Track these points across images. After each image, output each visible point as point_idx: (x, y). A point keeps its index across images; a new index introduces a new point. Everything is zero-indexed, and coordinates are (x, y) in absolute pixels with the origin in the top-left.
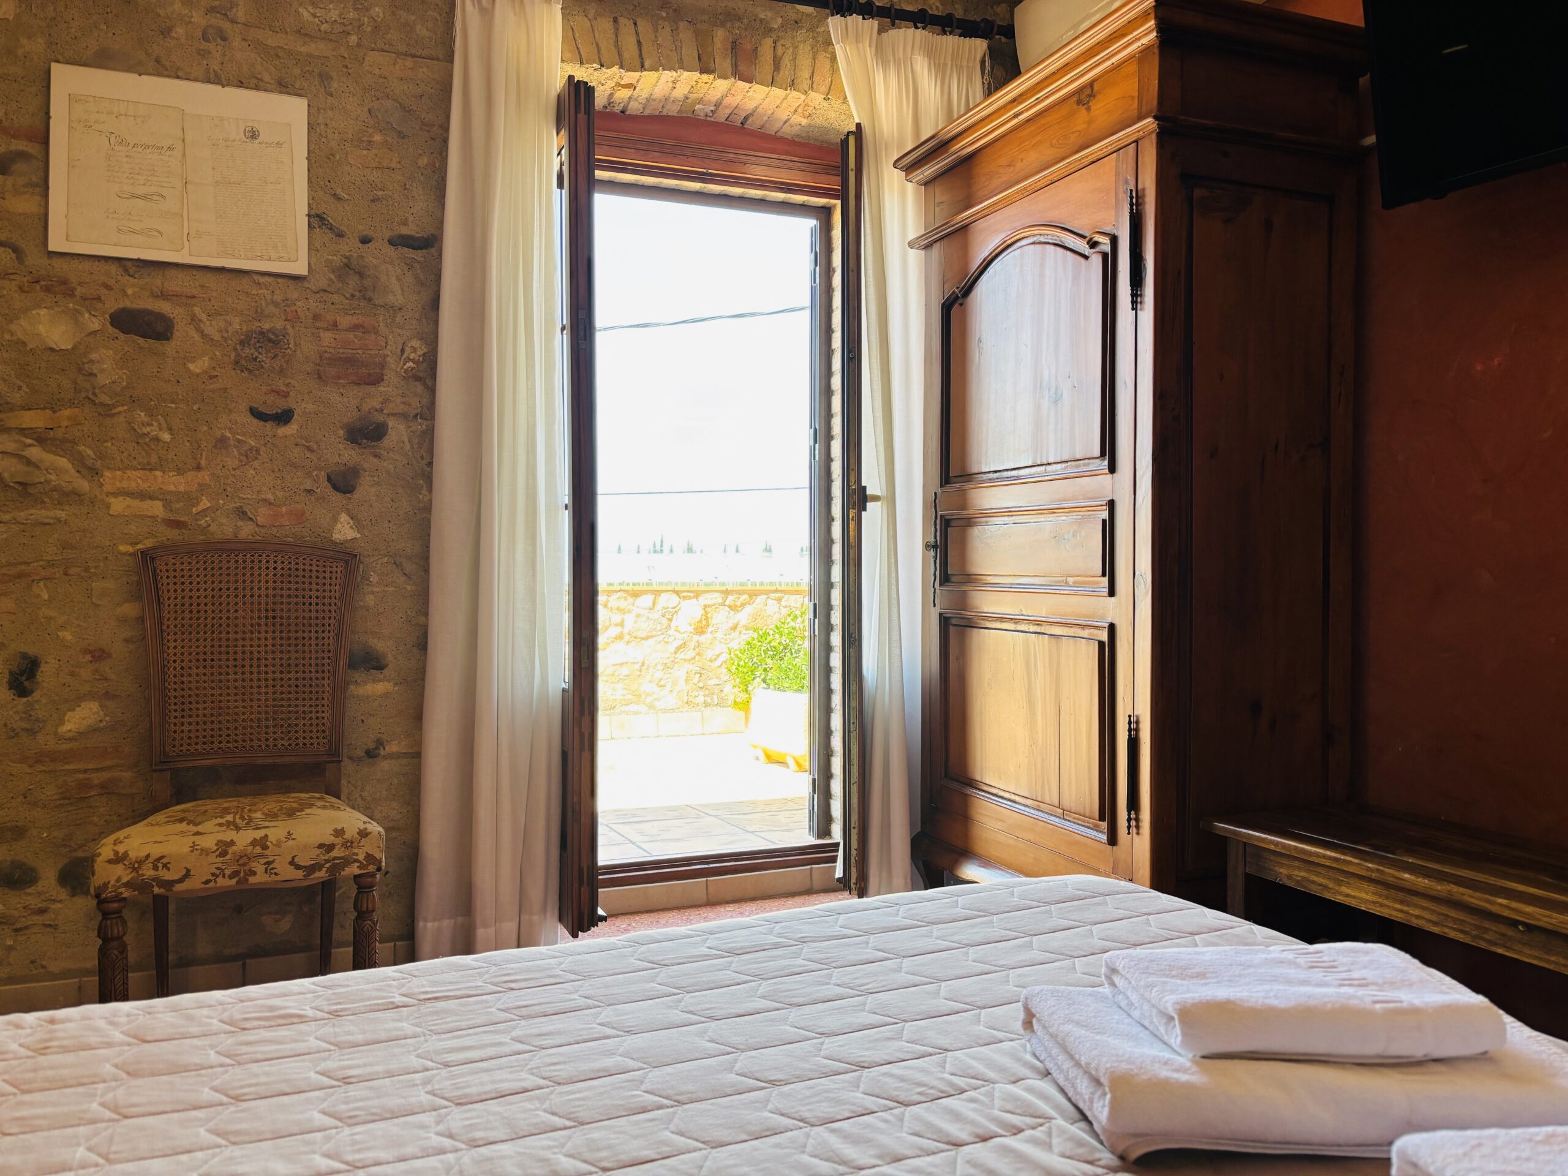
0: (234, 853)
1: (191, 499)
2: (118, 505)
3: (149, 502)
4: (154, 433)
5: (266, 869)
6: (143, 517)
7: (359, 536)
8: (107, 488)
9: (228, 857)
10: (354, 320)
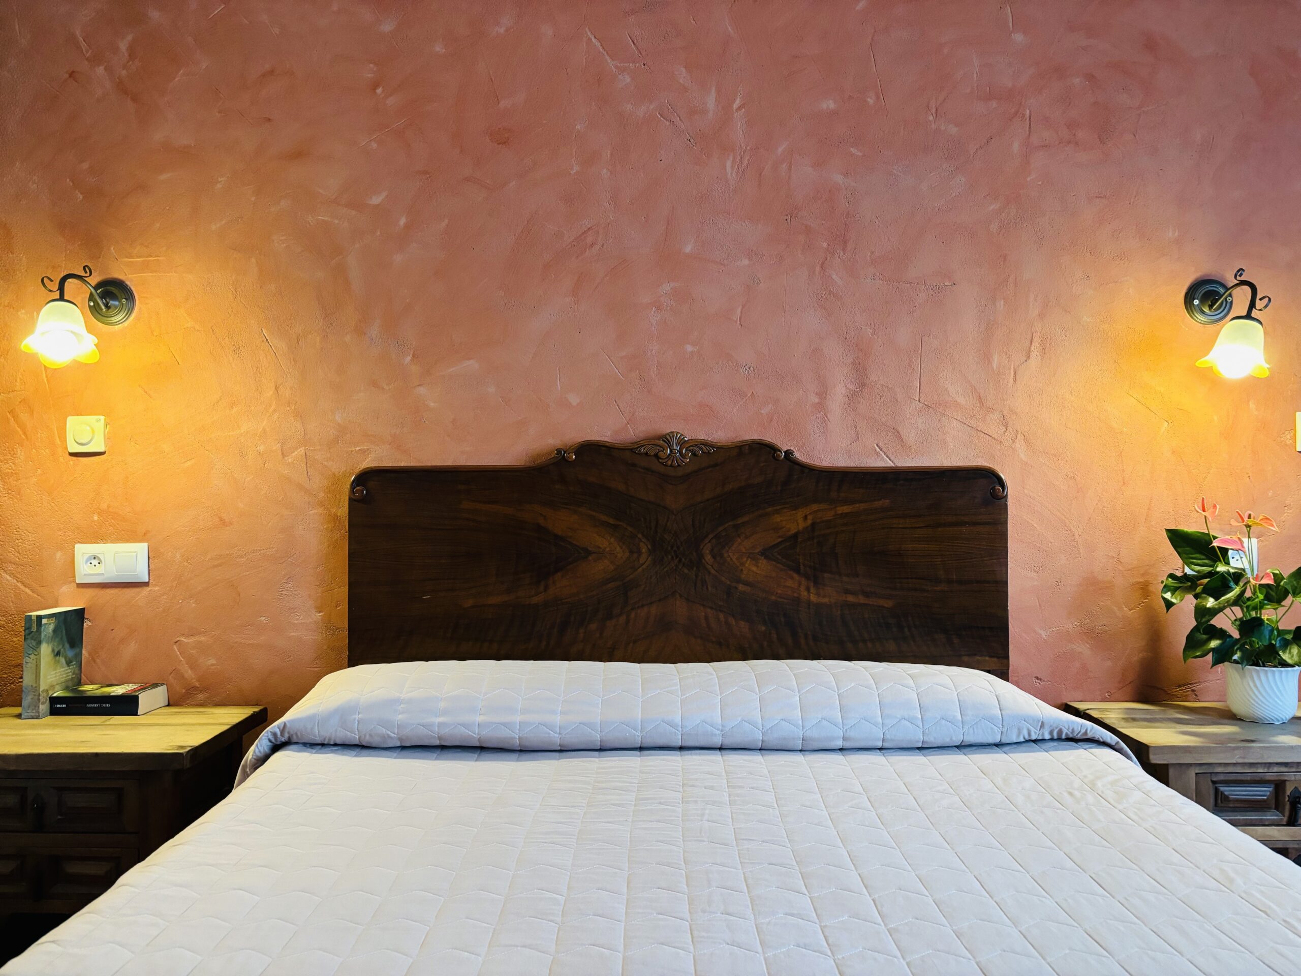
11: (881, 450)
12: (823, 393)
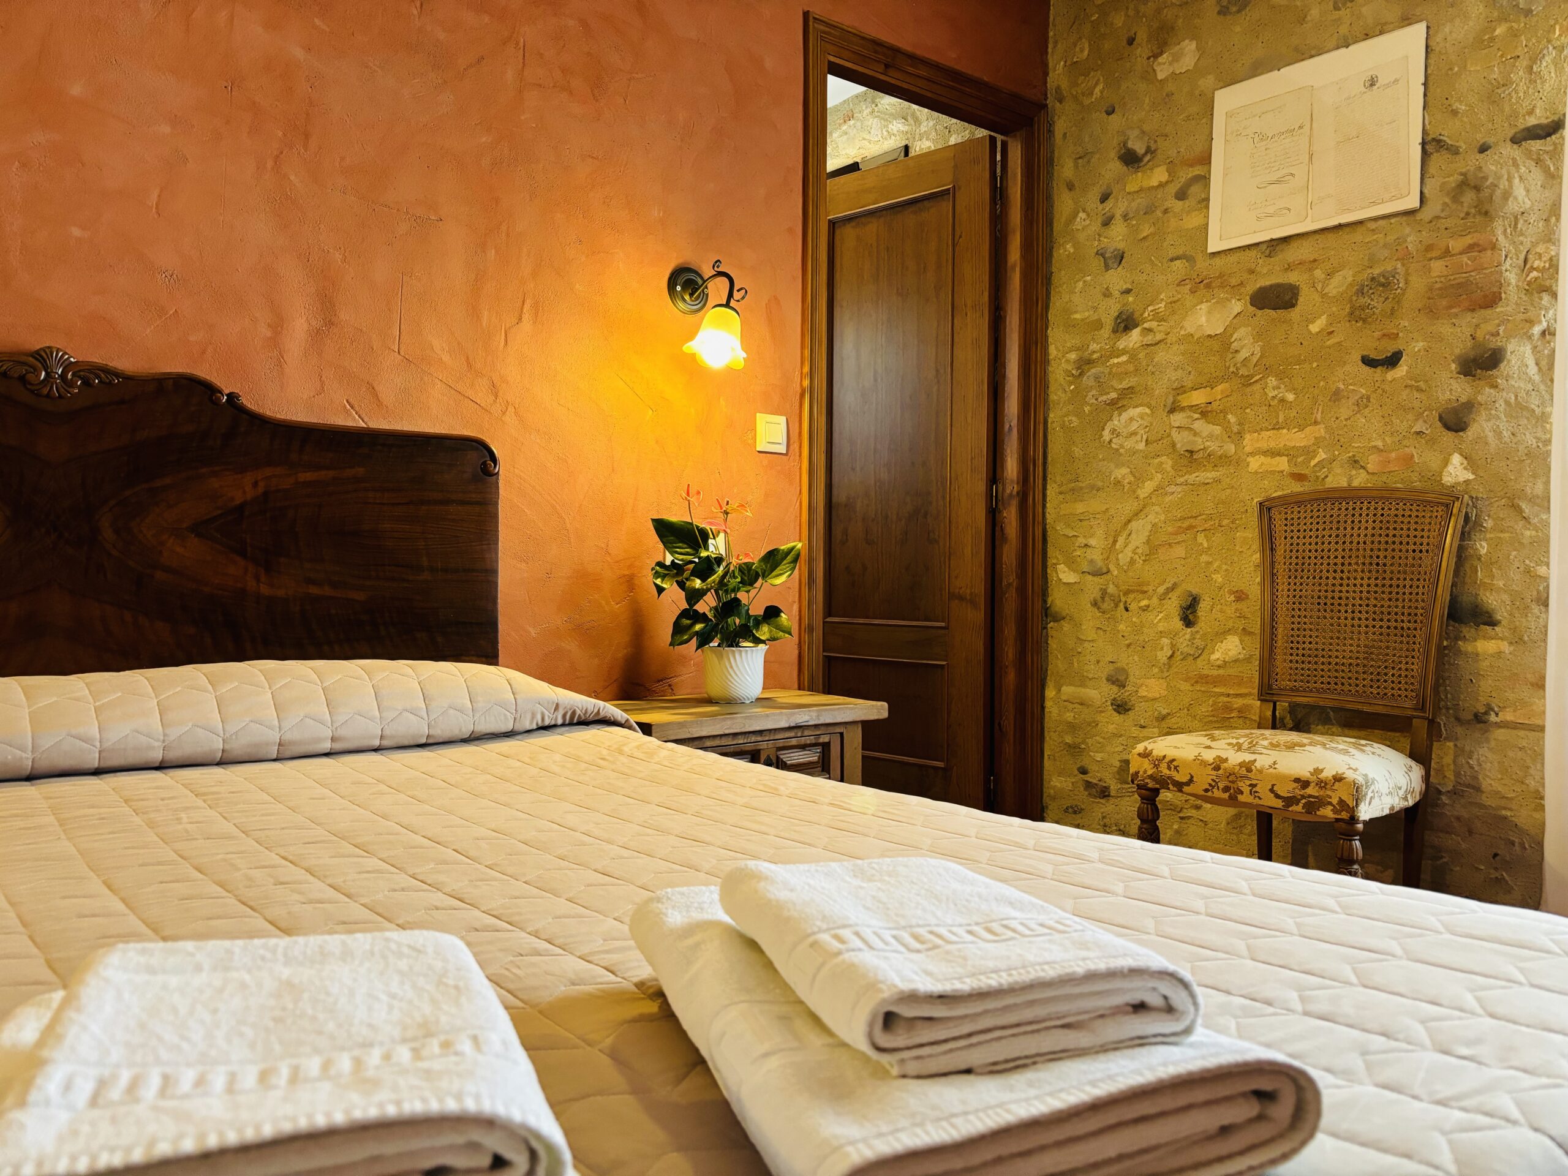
0: (1225, 769)
1: (1308, 452)
2: (1255, 463)
3: (1278, 458)
4: (1281, 395)
5: (1251, 791)
6: (1273, 472)
7: (1472, 477)
8: (1248, 449)
9: (1221, 772)
10: (1469, 240)
11: (352, 407)
12: (278, 326)
